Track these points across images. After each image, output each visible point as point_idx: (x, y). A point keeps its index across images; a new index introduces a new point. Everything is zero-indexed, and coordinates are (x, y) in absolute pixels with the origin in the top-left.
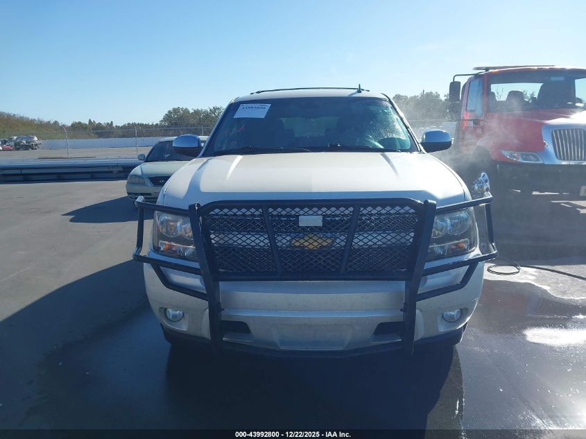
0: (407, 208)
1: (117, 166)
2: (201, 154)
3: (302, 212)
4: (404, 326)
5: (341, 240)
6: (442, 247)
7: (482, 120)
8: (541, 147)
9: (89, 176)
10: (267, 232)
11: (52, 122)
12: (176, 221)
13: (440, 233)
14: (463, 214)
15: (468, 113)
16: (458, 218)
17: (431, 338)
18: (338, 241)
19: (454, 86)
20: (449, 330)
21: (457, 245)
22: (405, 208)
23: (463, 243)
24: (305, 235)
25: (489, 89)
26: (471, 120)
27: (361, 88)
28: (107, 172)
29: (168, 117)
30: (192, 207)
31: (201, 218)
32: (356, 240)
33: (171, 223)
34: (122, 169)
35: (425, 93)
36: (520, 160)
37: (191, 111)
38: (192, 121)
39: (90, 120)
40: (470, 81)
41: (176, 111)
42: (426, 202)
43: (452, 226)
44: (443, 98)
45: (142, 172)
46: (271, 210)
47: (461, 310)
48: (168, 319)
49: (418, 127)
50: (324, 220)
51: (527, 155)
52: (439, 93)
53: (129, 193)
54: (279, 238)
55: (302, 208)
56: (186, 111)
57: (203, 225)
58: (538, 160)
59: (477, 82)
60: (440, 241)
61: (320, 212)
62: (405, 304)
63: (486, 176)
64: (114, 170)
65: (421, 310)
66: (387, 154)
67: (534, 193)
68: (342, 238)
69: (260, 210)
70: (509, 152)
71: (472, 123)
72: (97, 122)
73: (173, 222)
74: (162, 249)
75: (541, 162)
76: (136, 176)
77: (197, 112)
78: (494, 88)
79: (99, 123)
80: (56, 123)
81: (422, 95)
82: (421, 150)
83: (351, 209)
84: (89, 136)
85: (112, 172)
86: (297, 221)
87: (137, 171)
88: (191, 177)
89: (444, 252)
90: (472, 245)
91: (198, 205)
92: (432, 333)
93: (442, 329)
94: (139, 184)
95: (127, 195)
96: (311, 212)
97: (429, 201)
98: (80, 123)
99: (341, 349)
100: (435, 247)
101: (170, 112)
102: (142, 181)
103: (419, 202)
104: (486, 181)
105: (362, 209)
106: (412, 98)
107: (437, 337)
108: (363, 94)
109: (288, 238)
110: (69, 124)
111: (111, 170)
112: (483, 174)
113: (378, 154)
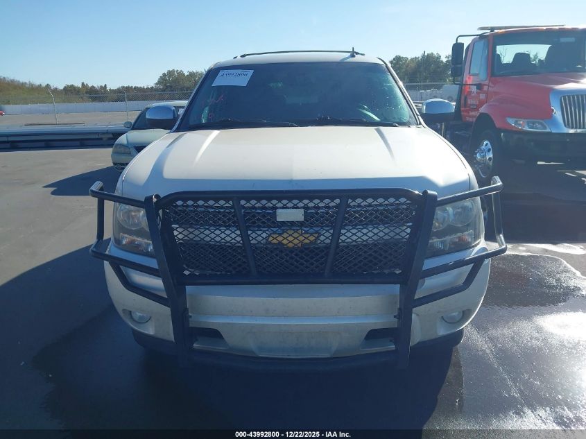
0: (403, 200)
1: (107, 132)
2: (175, 128)
3: (279, 205)
4: (399, 332)
5: (325, 237)
6: (442, 242)
7: (485, 85)
8: (549, 114)
9: (78, 143)
10: (238, 228)
11: (44, 85)
12: (139, 211)
13: (441, 226)
14: (467, 203)
15: (471, 77)
16: (462, 208)
17: (429, 341)
18: (322, 238)
19: (457, 48)
20: (449, 332)
21: (459, 238)
22: (400, 200)
23: (467, 236)
24: (284, 231)
25: (495, 50)
26: (475, 85)
27: (355, 50)
28: (97, 139)
29: (163, 79)
30: (149, 199)
31: (161, 212)
32: (343, 238)
33: (133, 214)
34: (111, 136)
35: (426, 54)
36: (527, 128)
37: (186, 74)
38: (187, 84)
39: (83, 84)
40: (474, 42)
41: (171, 73)
42: (425, 193)
43: (455, 215)
44: (444, 60)
45: (128, 141)
46: (243, 202)
47: (463, 311)
48: (134, 320)
49: (419, 90)
50: (306, 214)
51: (534, 123)
52: (440, 54)
53: (115, 164)
54: (254, 235)
55: (280, 200)
56: (181, 74)
57: (163, 221)
58: (545, 128)
59: (482, 43)
60: (440, 234)
61: (301, 205)
62: (400, 309)
63: (489, 144)
64: (103, 137)
65: (418, 315)
66: (382, 128)
67: (539, 163)
68: (327, 234)
69: (231, 202)
70: (515, 120)
71: (475, 87)
72: (90, 85)
73: (135, 212)
74: (124, 243)
75: (548, 130)
76: (122, 145)
77: (192, 75)
78: (500, 49)
79: (93, 87)
80: (48, 86)
81: (423, 56)
82: (420, 124)
83: (337, 201)
84: (83, 100)
85: (101, 139)
86: (274, 215)
87: (122, 139)
88: (156, 159)
89: (445, 246)
90: (477, 237)
91: (157, 196)
92: (430, 336)
93: (442, 331)
94: (124, 153)
95: (112, 165)
96: (290, 205)
97: (429, 192)
98: (72, 86)
99: (327, 355)
100: (435, 242)
101: (164, 74)
102: (127, 150)
103: (417, 192)
104: (489, 150)
105: (350, 201)
106: (412, 59)
107: (436, 339)
108: (358, 58)
109: (264, 235)
110: (61, 87)
111: (100, 137)
112: (485, 143)
113: (372, 129)
